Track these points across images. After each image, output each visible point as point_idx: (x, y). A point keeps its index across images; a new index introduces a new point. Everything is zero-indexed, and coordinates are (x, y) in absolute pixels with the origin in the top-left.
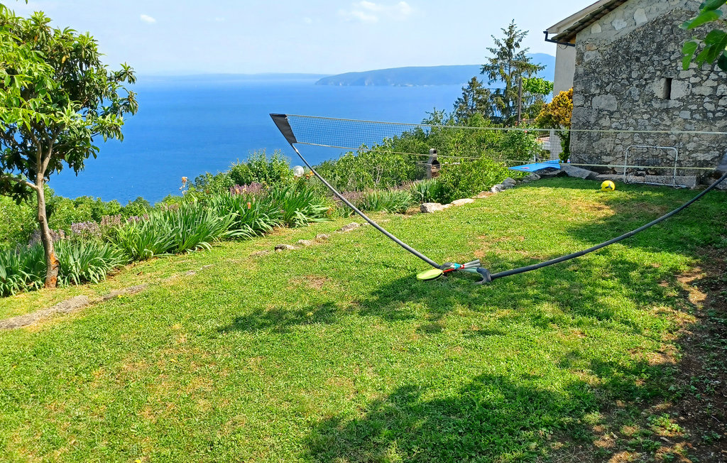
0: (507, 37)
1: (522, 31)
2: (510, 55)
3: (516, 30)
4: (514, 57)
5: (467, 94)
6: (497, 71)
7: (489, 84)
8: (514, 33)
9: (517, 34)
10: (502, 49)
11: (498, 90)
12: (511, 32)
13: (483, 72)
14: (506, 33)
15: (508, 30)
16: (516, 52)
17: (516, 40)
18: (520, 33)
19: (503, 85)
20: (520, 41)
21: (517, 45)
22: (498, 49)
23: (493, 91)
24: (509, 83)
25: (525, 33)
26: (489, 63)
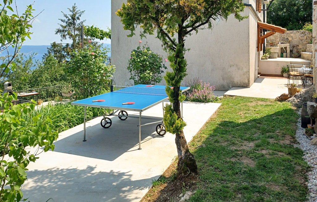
0: (71, 13)
1: (81, 11)
2: (74, 24)
3: (77, 10)
4: (76, 25)
5: (51, 51)
6: (66, 33)
7: (61, 40)
8: (76, 11)
9: (78, 12)
10: (69, 20)
11: (68, 45)
12: (74, 10)
13: (57, 33)
14: (71, 11)
15: (72, 9)
16: (78, 22)
17: (77, 16)
18: (80, 11)
19: (70, 42)
20: (80, 16)
21: (78, 18)
22: (66, 20)
23: (64, 45)
24: (74, 40)
25: (83, 12)
26: (61, 28)
